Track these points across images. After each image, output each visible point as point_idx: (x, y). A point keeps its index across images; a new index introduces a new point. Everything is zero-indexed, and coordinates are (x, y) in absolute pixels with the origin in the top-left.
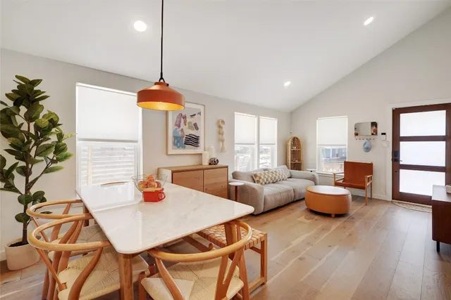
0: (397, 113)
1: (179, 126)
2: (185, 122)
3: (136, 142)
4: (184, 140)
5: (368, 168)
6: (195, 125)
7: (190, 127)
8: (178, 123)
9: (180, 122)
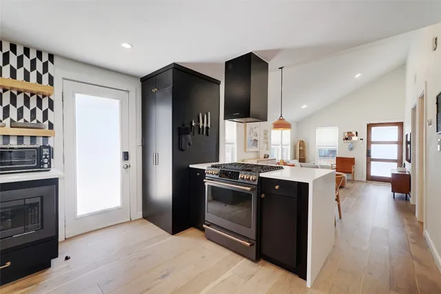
0: (369, 126)
3: (233, 144)
4: (252, 143)
5: (351, 161)
7: (254, 135)
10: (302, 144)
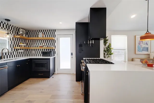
1: (140, 44)
2: (142, 43)
3: (125, 50)
4: (142, 49)
6: (147, 43)
7: (144, 44)
8: (139, 43)
9: (140, 43)
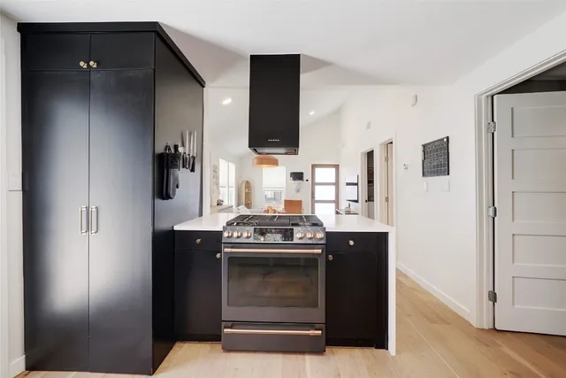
10: (248, 185)
